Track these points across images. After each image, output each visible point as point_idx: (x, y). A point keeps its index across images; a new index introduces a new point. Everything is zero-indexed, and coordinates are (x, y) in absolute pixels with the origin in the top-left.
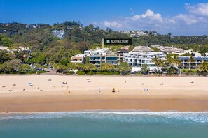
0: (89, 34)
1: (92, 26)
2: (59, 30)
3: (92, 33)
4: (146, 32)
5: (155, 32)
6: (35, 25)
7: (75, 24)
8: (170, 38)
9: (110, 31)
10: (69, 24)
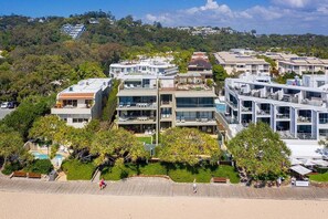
0: (125, 31)
1: (130, 18)
2: (74, 24)
3: (129, 29)
4: (216, 29)
5: (229, 28)
6: (43, 19)
7: (102, 15)
8: (254, 37)
9: (159, 26)
10: (94, 15)
